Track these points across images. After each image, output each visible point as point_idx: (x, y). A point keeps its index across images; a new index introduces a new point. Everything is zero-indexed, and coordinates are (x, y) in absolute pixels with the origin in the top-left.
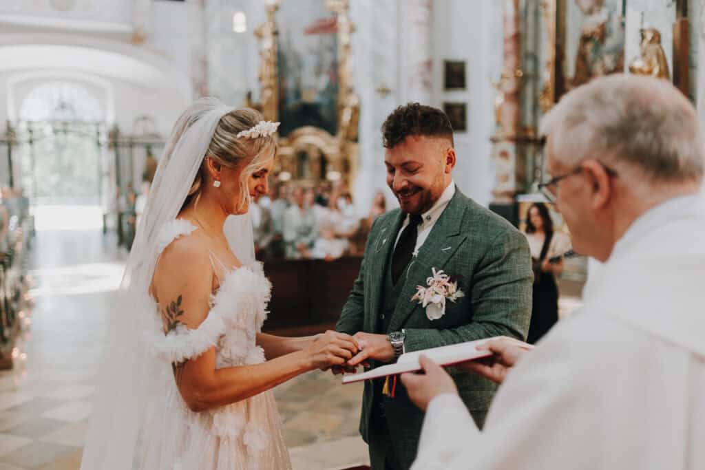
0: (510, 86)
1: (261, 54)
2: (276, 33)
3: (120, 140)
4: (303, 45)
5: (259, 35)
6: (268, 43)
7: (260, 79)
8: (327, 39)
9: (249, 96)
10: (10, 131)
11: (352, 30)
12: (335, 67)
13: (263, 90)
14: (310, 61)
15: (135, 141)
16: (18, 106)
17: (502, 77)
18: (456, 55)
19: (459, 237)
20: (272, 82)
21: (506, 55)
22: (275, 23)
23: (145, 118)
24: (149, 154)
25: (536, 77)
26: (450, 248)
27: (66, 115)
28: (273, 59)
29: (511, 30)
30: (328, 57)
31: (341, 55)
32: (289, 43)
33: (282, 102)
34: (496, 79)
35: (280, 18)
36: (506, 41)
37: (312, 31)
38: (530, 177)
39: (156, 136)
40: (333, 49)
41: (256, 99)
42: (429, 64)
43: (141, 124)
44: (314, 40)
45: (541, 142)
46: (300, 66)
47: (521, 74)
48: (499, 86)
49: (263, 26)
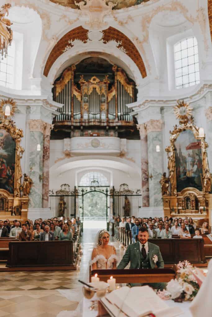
1: (169, 158)
2: (175, 150)
3: (115, 193)
4: (186, 153)
5: (168, 151)
6: (171, 154)
7: (169, 168)
8: (196, 151)
10: (76, 191)
11: (206, 147)
12: (200, 162)
13: (170, 173)
16: (79, 181)
20: (174, 169)
22: (174, 146)
23: (124, 184)
24: (126, 198)
27: (95, 184)
28: (174, 160)
30: (197, 158)
31: (202, 157)
32: (181, 153)
33: (178, 176)
35: (176, 143)
37: (189, 148)
39: (129, 191)
40: (199, 154)
43: (123, 187)
44: (191, 151)
49: (169, 147)
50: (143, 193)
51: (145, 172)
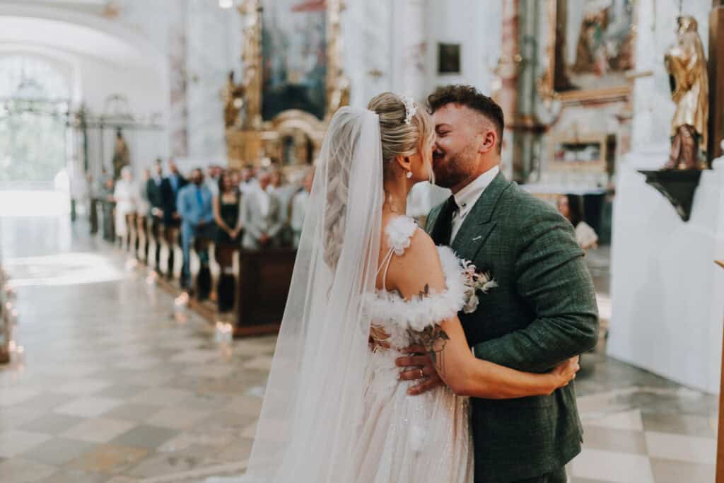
0: (508, 71)
1: (244, 31)
2: (260, 10)
3: (88, 121)
4: (289, 22)
5: (242, 11)
6: (252, 20)
7: (243, 58)
8: (315, 17)
9: (232, 76)
11: (342, 8)
12: (324, 47)
13: (246, 70)
14: (296, 40)
15: (106, 122)
17: (500, 62)
18: (450, 38)
19: (488, 225)
20: (257, 62)
21: (504, 39)
23: (116, 98)
24: (119, 135)
25: (535, 62)
26: (480, 237)
27: (29, 93)
28: (258, 37)
29: (510, 12)
30: (316, 37)
31: (329, 34)
32: (274, 20)
33: (266, 83)
34: (493, 64)
36: (504, 24)
38: (527, 167)
39: (130, 117)
40: (321, 28)
41: (238, 79)
42: (423, 46)
43: (113, 103)
44: (302, 18)
45: (539, 130)
46: (286, 45)
47: (520, 59)
48: (496, 71)
49: (246, 2)
50: (169, 121)
51: (179, 66)
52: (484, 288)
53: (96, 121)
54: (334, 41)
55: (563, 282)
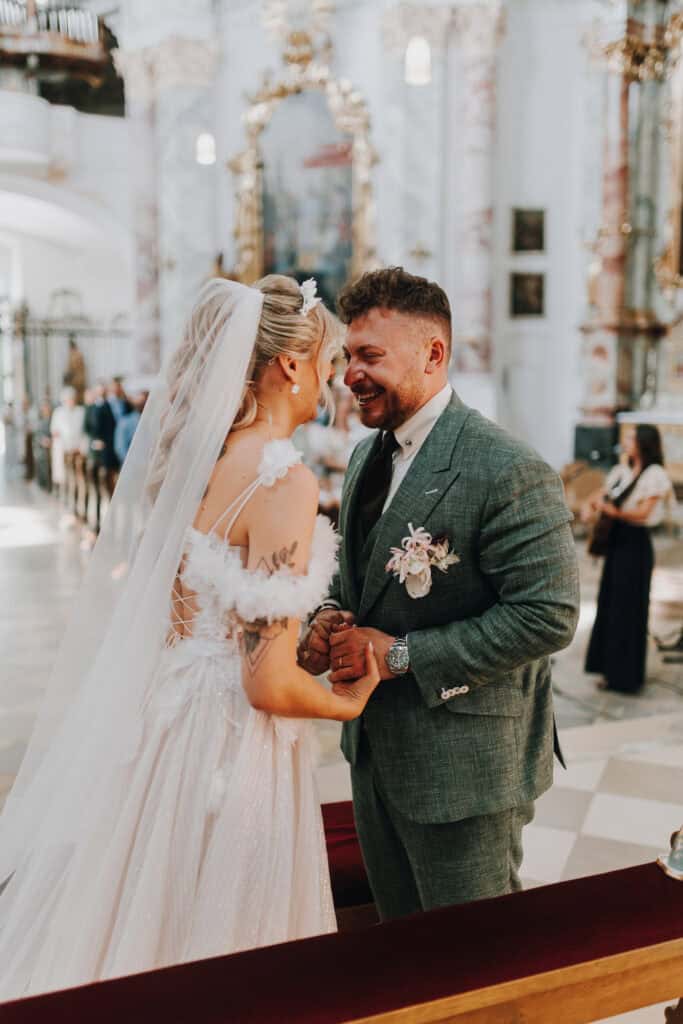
0: (612, 248)
1: (238, 196)
2: (260, 166)
3: (30, 326)
4: (300, 183)
5: (235, 169)
6: (248, 181)
7: (237, 234)
8: (336, 174)
9: (220, 261)
11: (375, 161)
12: (348, 216)
13: (239, 252)
14: (310, 209)
15: (53, 326)
17: (600, 233)
18: (530, 201)
19: (448, 474)
20: (256, 240)
21: (606, 200)
22: (258, 152)
23: (66, 293)
24: (73, 345)
25: (651, 233)
26: (436, 490)
28: (256, 205)
29: (615, 161)
30: (338, 203)
31: (357, 199)
32: (280, 179)
33: (268, 269)
34: (591, 236)
35: (267, 142)
36: (606, 178)
37: (314, 163)
38: (637, 387)
39: (83, 319)
40: (345, 190)
41: (229, 264)
42: (490, 214)
43: (61, 301)
44: (317, 175)
45: (657, 332)
46: (295, 215)
47: (629, 230)
48: (595, 248)
49: (240, 156)
50: (137, 325)
51: (148, 247)
52: (443, 566)
53: (39, 326)
54: (362, 208)
55: (540, 559)
